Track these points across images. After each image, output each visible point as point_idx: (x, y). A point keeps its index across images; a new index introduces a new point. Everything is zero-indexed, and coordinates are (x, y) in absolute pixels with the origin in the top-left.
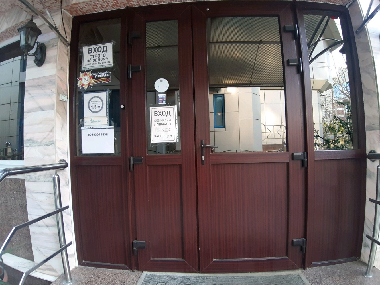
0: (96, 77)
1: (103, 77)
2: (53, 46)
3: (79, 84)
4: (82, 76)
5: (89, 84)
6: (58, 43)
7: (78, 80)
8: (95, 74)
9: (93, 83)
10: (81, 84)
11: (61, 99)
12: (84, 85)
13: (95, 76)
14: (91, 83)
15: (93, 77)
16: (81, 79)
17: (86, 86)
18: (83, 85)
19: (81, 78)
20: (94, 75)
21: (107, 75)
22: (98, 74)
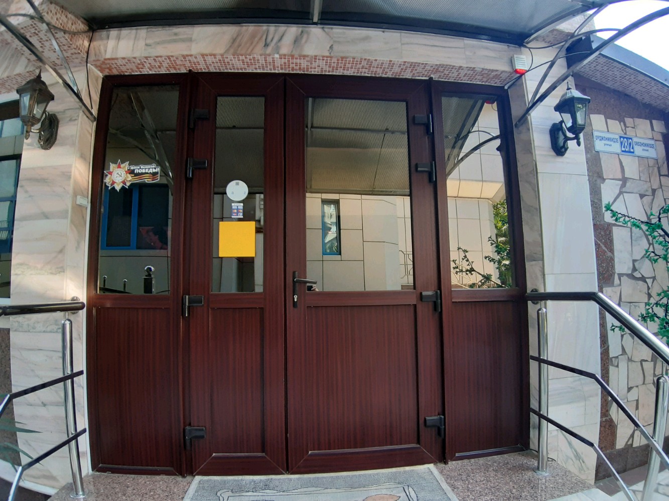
0: (135, 172)
1: (147, 173)
2: (71, 120)
3: (107, 180)
4: (113, 170)
5: (124, 182)
6: (78, 116)
7: (107, 176)
8: (134, 168)
9: (130, 181)
10: (111, 182)
11: (78, 203)
12: (115, 182)
13: (134, 170)
14: (127, 181)
15: (131, 172)
16: (111, 173)
17: (118, 185)
18: (113, 183)
19: (112, 172)
20: (132, 168)
21: (154, 171)
22: (139, 168)
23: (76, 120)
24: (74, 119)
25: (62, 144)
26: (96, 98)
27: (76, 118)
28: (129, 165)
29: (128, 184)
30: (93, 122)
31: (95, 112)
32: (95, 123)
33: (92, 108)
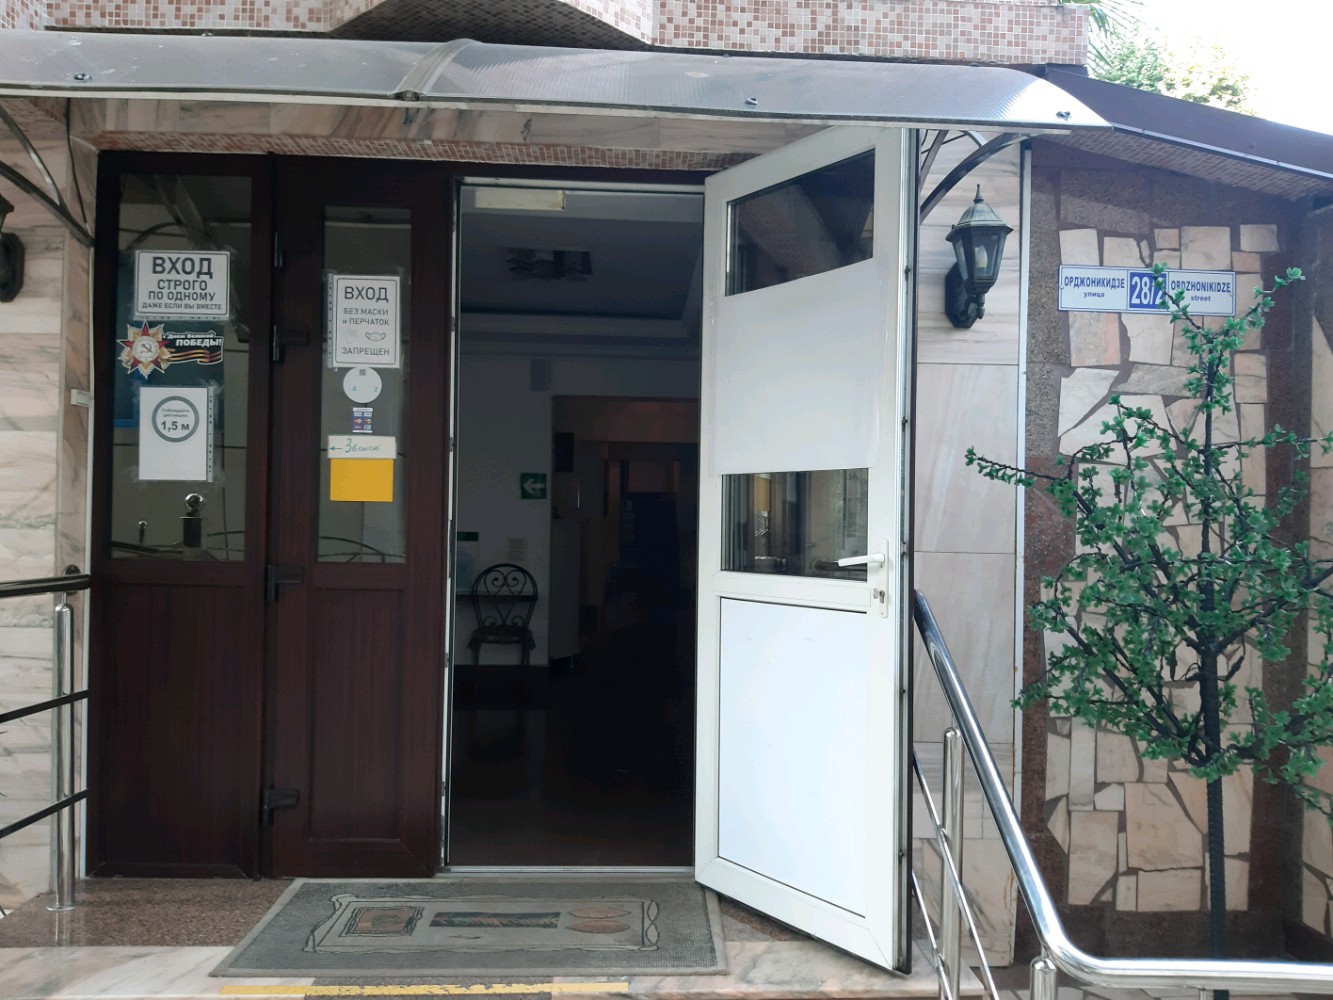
0: (177, 344)
1: (199, 348)
3: (124, 357)
4: (135, 338)
5: (156, 362)
6: (63, 242)
7: (122, 348)
8: (175, 337)
9: (168, 360)
10: (132, 361)
11: (73, 402)
12: (140, 362)
13: (175, 339)
14: (162, 360)
15: (169, 344)
16: (130, 344)
17: (146, 367)
18: (136, 362)
19: (133, 342)
20: (171, 337)
21: (212, 343)
22: (183, 337)
23: (57, 249)
24: (54, 246)
25: (36, 295)
26: (90, 198)
27: (60, 245)
28: (165, 330)
29: (164, 366)
30: (88, 247)
31: (90, 228)
32: (92, 250)
33: (85, 221)
